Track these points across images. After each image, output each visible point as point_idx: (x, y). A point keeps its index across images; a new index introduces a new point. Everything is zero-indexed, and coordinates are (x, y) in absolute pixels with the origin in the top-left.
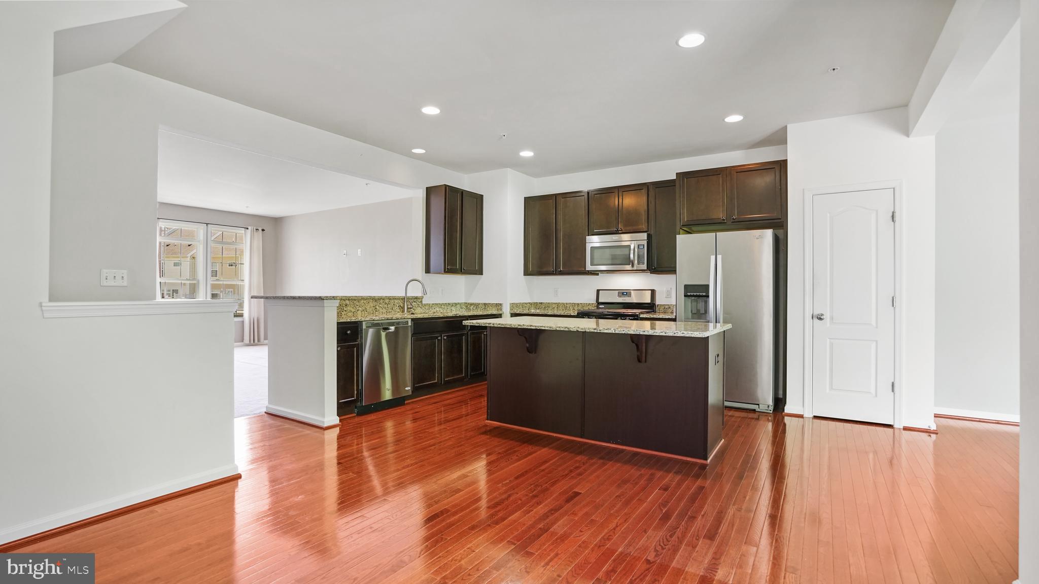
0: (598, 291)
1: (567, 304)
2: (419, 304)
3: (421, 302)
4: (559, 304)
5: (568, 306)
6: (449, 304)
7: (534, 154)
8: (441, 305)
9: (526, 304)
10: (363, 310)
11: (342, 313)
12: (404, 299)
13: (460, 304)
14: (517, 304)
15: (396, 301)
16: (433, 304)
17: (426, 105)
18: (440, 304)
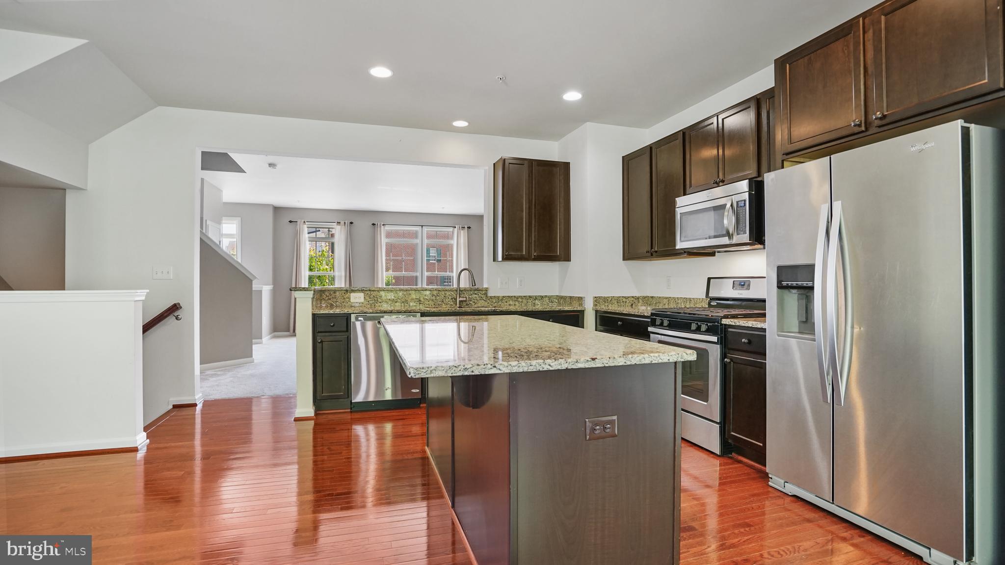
0: (709, 279)
1: (678, 298)
2: (482, 296)
3: (486, 294)
4: (670, 299)
5: (679, 301)
6: (530, 297)
7: (583, 96)
8: (518, 298)
9: (626, 298)
10: (403, 302)
11: (376, 304)
12: (457, 291)
13: (550, 297)
14: (605, 298)
15: (448, 293)
16: (504, 297)
17: (373, 65)
18: (515, 296)
